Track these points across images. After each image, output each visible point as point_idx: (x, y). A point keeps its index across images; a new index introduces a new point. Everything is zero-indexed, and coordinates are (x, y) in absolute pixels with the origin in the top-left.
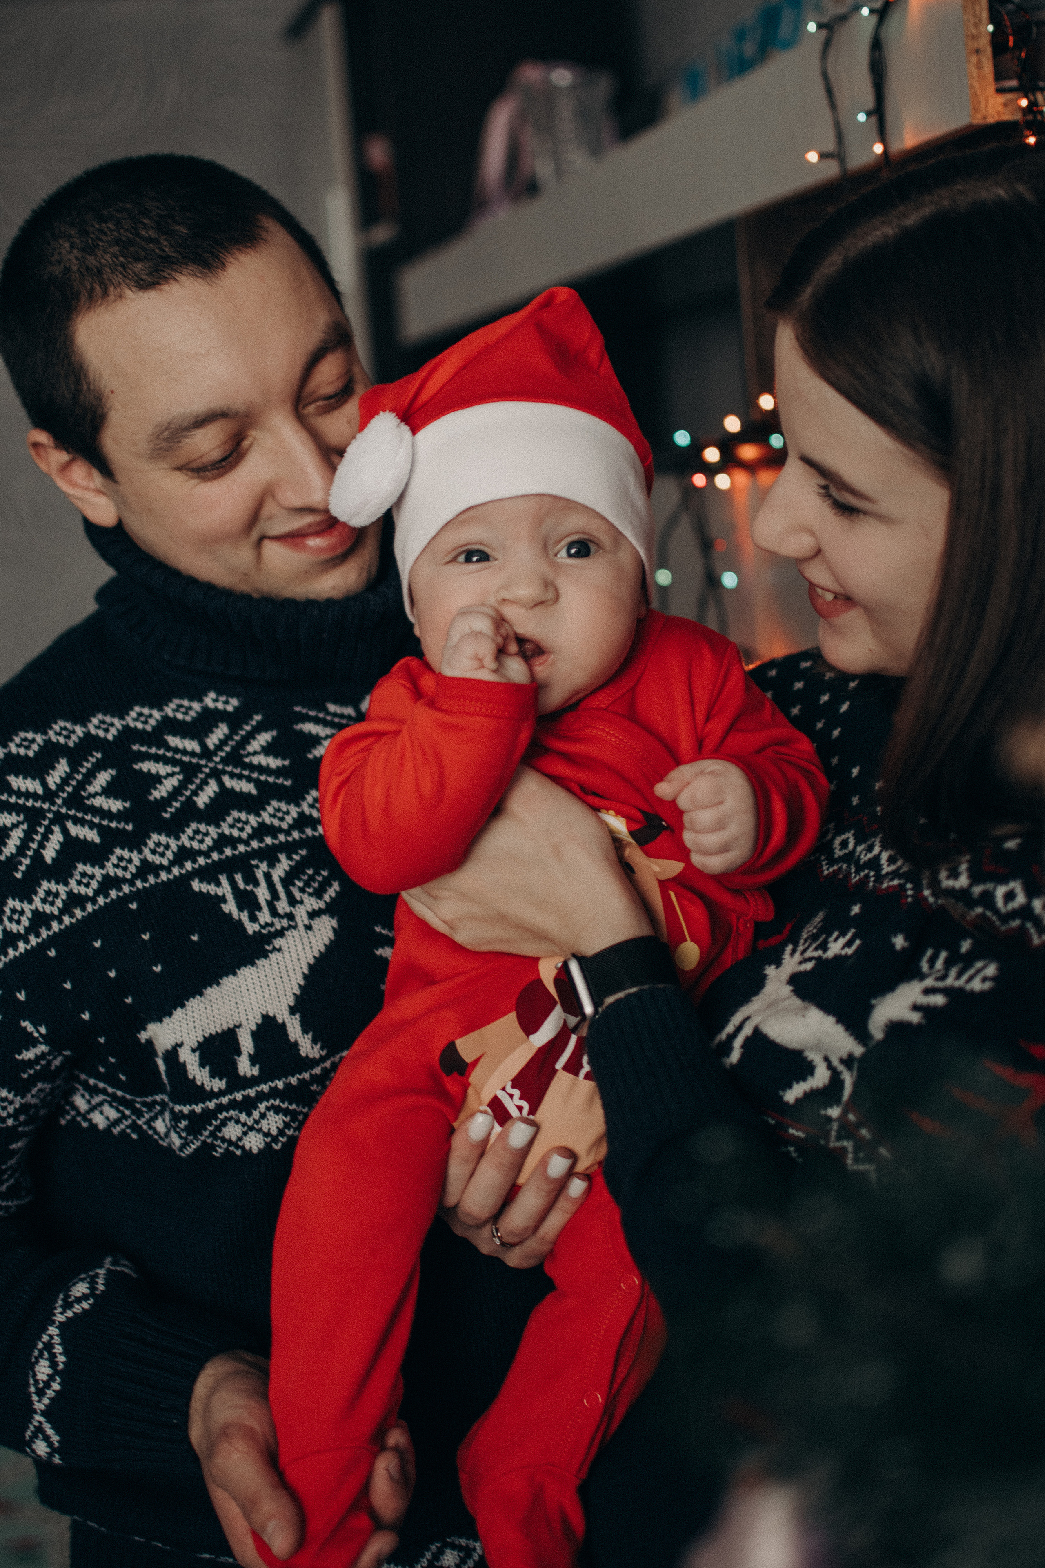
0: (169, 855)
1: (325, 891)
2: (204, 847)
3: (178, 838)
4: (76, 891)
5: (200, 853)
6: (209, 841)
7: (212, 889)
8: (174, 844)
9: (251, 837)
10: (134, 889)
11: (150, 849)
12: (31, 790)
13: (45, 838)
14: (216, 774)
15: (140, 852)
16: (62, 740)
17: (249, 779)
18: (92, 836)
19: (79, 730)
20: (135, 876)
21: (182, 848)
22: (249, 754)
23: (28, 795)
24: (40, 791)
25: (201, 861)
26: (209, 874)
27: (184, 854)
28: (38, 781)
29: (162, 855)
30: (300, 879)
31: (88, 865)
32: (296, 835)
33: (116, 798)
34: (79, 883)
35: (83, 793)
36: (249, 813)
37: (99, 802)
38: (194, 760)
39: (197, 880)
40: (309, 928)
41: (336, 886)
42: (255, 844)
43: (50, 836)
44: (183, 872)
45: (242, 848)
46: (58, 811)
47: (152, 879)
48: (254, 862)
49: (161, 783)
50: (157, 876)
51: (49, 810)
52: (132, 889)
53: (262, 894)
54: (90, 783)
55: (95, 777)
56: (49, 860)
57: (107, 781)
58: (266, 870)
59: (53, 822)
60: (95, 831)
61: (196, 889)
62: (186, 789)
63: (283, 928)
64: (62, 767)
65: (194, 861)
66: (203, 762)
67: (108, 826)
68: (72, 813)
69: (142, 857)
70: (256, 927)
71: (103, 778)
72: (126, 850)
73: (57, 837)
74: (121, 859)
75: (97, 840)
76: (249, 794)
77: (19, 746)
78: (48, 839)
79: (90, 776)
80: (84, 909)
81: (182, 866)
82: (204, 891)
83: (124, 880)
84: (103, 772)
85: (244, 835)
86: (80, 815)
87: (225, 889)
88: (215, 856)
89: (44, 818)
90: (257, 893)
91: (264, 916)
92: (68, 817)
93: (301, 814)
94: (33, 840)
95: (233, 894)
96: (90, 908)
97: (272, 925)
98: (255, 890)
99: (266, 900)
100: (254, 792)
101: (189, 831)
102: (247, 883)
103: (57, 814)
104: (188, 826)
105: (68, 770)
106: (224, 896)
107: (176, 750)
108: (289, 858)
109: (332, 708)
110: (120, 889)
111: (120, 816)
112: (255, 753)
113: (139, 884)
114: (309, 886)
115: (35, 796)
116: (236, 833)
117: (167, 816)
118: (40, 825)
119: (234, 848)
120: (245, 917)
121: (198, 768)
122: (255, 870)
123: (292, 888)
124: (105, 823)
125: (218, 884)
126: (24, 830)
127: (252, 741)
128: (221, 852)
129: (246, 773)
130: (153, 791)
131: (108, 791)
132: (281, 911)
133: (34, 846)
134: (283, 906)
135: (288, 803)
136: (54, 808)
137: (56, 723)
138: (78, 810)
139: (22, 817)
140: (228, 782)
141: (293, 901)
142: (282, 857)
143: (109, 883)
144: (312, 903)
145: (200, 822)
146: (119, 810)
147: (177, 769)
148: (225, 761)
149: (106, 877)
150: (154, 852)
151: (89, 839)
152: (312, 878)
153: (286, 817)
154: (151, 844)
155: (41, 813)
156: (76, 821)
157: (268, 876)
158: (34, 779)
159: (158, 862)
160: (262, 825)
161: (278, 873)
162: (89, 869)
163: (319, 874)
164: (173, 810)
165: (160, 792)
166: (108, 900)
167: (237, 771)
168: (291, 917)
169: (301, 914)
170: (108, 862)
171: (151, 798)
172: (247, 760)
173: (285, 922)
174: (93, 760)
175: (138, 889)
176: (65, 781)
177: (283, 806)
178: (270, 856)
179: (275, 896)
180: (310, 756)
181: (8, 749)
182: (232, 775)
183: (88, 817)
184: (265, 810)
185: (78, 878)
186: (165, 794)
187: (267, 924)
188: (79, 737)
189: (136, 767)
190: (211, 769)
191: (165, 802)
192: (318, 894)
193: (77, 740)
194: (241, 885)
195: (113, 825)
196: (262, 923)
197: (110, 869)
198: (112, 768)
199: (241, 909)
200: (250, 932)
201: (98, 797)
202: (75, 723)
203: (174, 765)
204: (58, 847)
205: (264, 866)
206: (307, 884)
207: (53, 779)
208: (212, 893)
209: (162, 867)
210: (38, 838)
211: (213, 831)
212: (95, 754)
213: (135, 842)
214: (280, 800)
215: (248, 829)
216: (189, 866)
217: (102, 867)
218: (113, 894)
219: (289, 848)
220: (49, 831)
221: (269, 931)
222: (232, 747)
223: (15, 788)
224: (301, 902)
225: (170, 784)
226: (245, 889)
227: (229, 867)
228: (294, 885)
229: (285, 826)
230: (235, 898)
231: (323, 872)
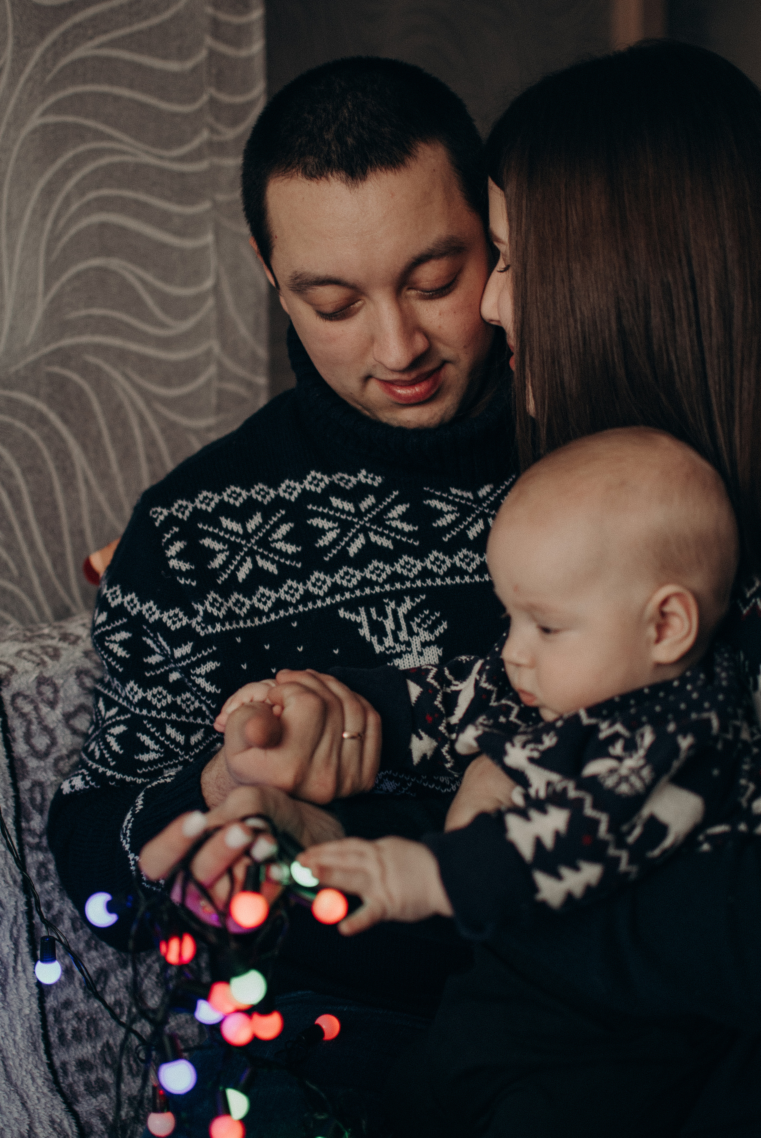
0: (325, 588)
1: (436, 628)
2: (350, 585)
3: (332, 576)
4: (256, 606)
5: (347, 589)
6: (354, 582)
7: (353, 617)
8: (329, 581)
9: (385, 582)
10: (297, 612)
11: (312, 583)
12: (235, 530)
13: (240, 564)
14: (364, 530)
15: (305, 584)
16: (260, 498)
17: (388, 537)
18: (273, 569)
19: (272, 493)
20: (298, 602)
21: (335, 584)
22: (389, 519)
23: (232, 533)
24: (241, 532)
25: (348, 595)
26: (352, 606)
27: (336, 589)
28: (240, 525)
29: (320, 588)
30: (418, 617)
31: (267, 589)
32: (419, 583)
33: (292, 544)
34: (259, 600)
35: (270, 539)
36: (385, 563)
37: (279, 545)
38: (349, 518)
39: (342, 610)
40: (421, 654)
41: (445, 625)
42: (387, 587)
43: (244, 564)
44: (334, 602)
45: (377, 589)
46: (251, 547)
47: (310, 605)
48: (386, 601)
49: (325, 535)
50: (315, 603)
51: (246, 546)
53: (389, 625)
54: (275, 532)
55: (279, 528)
56: (240, 580)
57: (287, 532)
58: (394, 607)
59: (247, 554)
60: (275, 566)
61: (342, 616)
62: (342, 541)
63: (401, 651)
64: (258, 519)
65: (343, 595)
66: (355, 520)
67: (284, 563)
68: (261, 550)
69: (305, 588)
70: (382, 649)
71: (285, 529)
72: (295, 581)
73: (248, 565)
74: (290, 588)
75: (276, 572)
76: (388, 548)
77: (230, 496)
78: (242, 565)
79: (276, 526)
80: (260, 620)
81: (333, 598)
82: (347, 617)
83: (291, 604)
84: (285, 525)
85: (380, 580)
86: (266, 553)
87: (362, 618)
88: (358, 593)
89: (242, 550)
90: (385, 624)
91: (389, 641)
92: (258, 553)
93: (425, 568)
94: (232, 564)
95: (367, 622)
96: (265, 620)
97: (394, 648)
98: (384, 621)
99: (391, 630)
100: (391, 547)
101: (341, 573)
102: (379, 615)
103: (251, 549)
104: (341, 568)
105: (261, 521)
106: (361, 623)
107: (337, 510)
108: (412, 600)
109: (454, 491)
110: (286, 610)
111: (293, 557)
112: (394, 519)
113: (301, 608)
114: (425, 623)
115: (237, 535)
116: (374, 578)
117: (327, 559)
118: (238, 555)
119: (372, 589)
120: (375, 640)
121: (352, 524)
122: (386, 606)
123: (411, 623)
124: (282, 561)
125: (358, 614)
126: (226, 556)
127: (392, 510)
128: (362, 591)
129: (386, 532)
130: (319, 540)
131: (287, 539)
132: (401, 639)
133: (232, 568)
134: (403, 636)
135: (416, 559)
136: (249, 545)
137: (257, 485)
138: (265, 549)
140: (374, 538)
141: (411, 633)
142: (407, 599)
143: (280, 604)
144: (425, 636)
145: (349, 567)
146: (293, 552)
147: (336, 525)
148: (372, 521)
149: (279, 600)
150: (314, 585)
151: (270, 571)
152: (427, 617)
153: (413, 569)
154: (313, 579)
155: (240, 547)
156: (263, 557)
157: (395, 613)
158: (238, 522)
159: (316, 593)
160: (394, 573)
161: (402, 611)
162: (267, 592)
163: (433, 615)
164: (331, 555)
165: (324, 541)
166: (278, 618)
167: (380, 530)
168: (408, 644)
169: (416, 642)
170: (281, 589)
171: (317, 545)
172: (388, 523)
173: (403, 648)
174: (279, 515)
175: (299, 612)
176: (258, 528)
177: (412, 561)
178: (398, 597)
179: (398, 627)
180: (435, 525)
181: (222, 497)
182: (376, 533)
183: (271, 556)
184: (397, 562)
185: (259, 597)
186: (327, 544)
187: (390, 647)
188: (271, 498)
189: (309, 522)
190: (361, 525)
191: (327, 549)
192: (431, 629)
193: (270, 500)
194: (374, 616)
195: (288, 563)
196: (387, 646)
197: (282, 595)
198: (292, 522)
199: (372, 634)
200: (378, 652)
201: (279, 542)
202: (270, 486)
203: (334, 522)
204: (248, 572)
205: (393, 605)
206: (423, 621)
207: (251, 526)
208: (353, 620)
209: (318, 597)
210: (236, 563)
211: (358, 575)
212: (281, 511)
213: (302, 577)
214: (409, 556)
215: (384, 576)
216: (338, 598)
217: (277, 592)
218: (282, 613)
219: (413, 593)
220: (243, 560)
221: (391, 653)
222: (377, 512)
223: (224, 527)
224: (418, 634)
225: (331, 536)
226: (377, 619)
227: (367, 602)
228: (413, 621)
229: (411, 575)
230: (369, 625)
231: (436, 614)
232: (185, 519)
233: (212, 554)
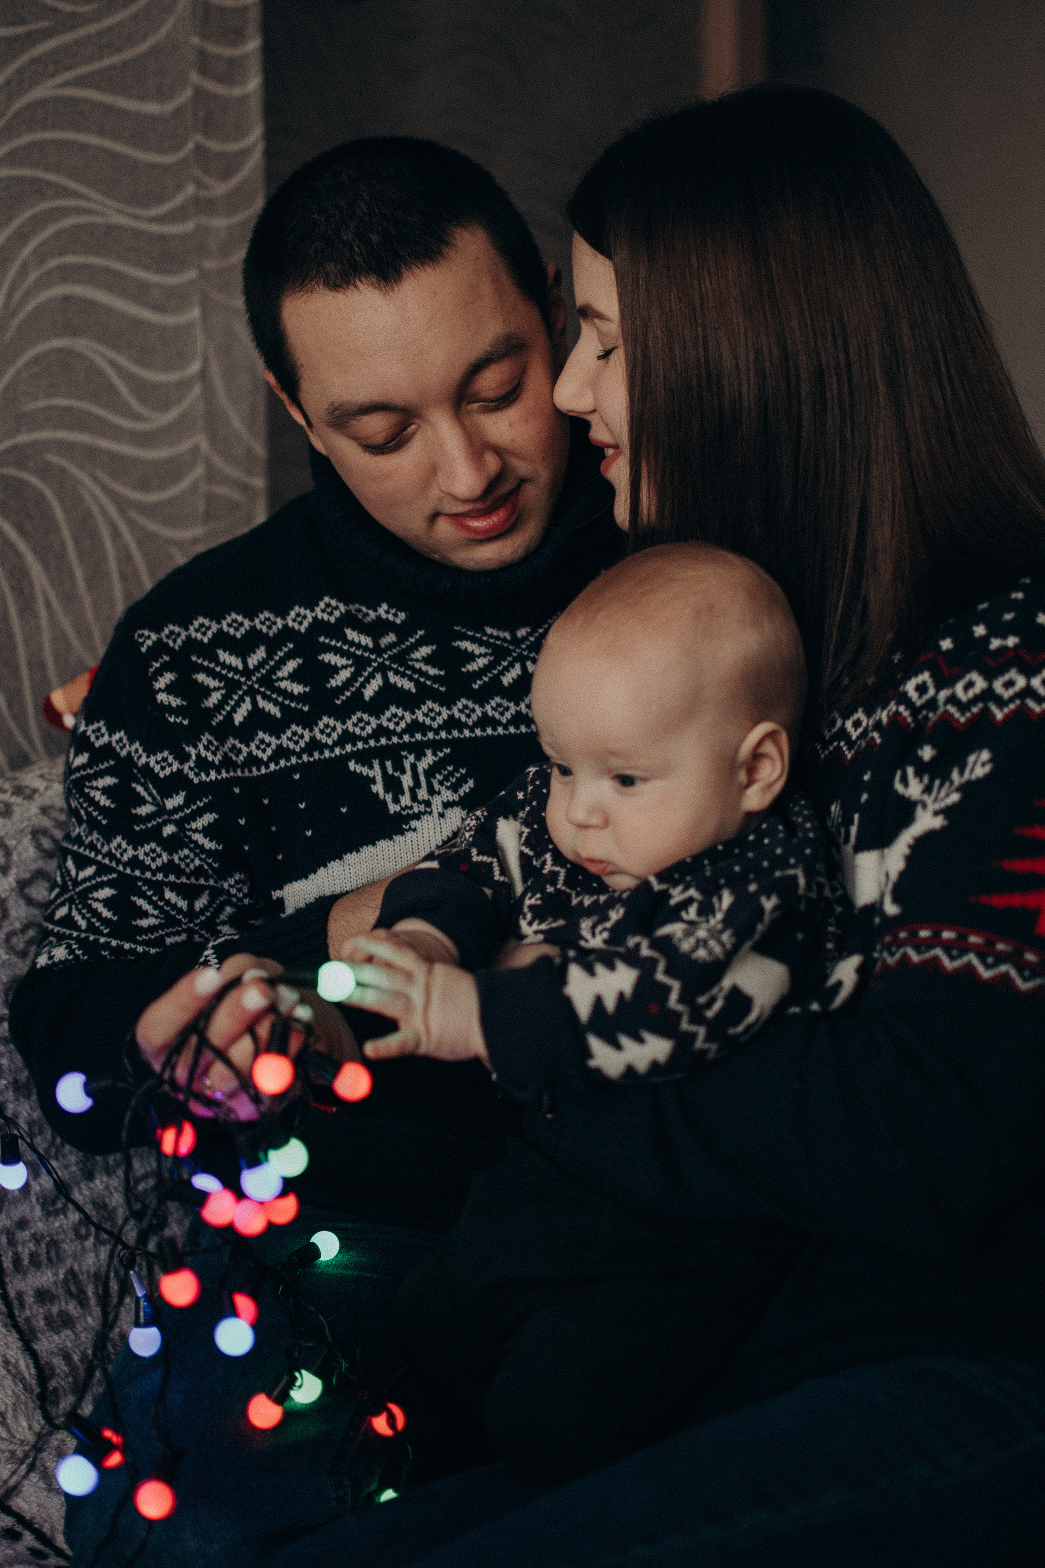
0: (335, 736)
1: (461, 786)
2: (364, 734)
3: (344, 723)
4: (254, 753)
5: (360, 738)
6: (369, 730)
7: (365, 771)
8: (339, 728)
9: (404, 731)
10: (300, 762)
11: (320, 729)
12: (234, 665)
13: (238, 704)
14: (383, 669)
15: (311, 730)
16: (264, 629)
17: (411, 679)
18: (275, 711)
19: (280, 622)
20: (303, 751)
21: (346, 732)
22: (412, 660)
23: (230, 668)
24: (241, 667)
25: (360, 745)
26: (364, 758)
27: (347, 737)
28: (240, 659)
29: (329, 735)
30: (440, 774)
31: (267, 734)
32: (443, 735)
33: (299, 683)
34: (258, 748)
35: (274, 677)
36: (405, 710)
37: (284, 685)
38: (366, 655)
39: (353, 762)
40: (442, 815)
41: (471, 783)
42: (406, 738)
43: (242, 704)
44: (344, 752)
45: (395, 740)
46: (252, 685)
47: (316, 755)
48: (404, 753)
49: (338, 673)
50: (321, 753)
51: (245, 683)
52: (299, 761)
53: (407, 781)
54: (280, 669)
55: (285, 664)
56: (237, 723)
57: (294, 668)
58: (413, 761)
59: (246, 693)
60: (278, 708)
61: (352, 769)
62: (356, 681)
63: (420, 812)
64: (261, 653)
65: (354, 745)
66: (373, 657)
67: (289, 705)
68: (262, 690)
69: (312, 735)
70: (397, 808)
71: (291, 665)
72: (300, 727)
73: (247, 706)
74: (295, 734)
75: (279, 715)
76: (409, 691)
77: (230, 625)
78: (239, 706)
79: (282, 662)
80: (259, 770)
81: (343, 748)
82: (358, 771)
83: (294, 752)
84: (291, 661)
85: (399, 729)
86: (268, 693)
87: (376, 772)
88: (372, 743)
89: (240, 689)
90: (402, 780)
91: (405, 800)
92: (259, 692)
93: (451, 717)
94: (228, 704)
95: (382, 777)
96: (263, 771)
97: (411, 808)
98: (401, 776)
99: (409, 787)
100: (413, 690)
101: (354, 719)
102: (395, 770)
103: (251, 687)
104: (354, 714)
105: (265, 656)
106: (374, 777)
107: (352, 643)
108: (435, 754)
109: (489, 630)
110: (288, 760)
111: (300, 698)
112: (417, 660)
113: (305, 758)
114: (448, 781)
115: (236, 670)
116: (392, 726)
117: (338, 702)
118: (236, 693)
119: (389, 739)
120: (389, 798)
121: (368, 662)
122: (404, 760)
123: (432, 780)
124: (287, 702)
125: (371, 767)
126: (222, 695)
127: (416, 650)
128: (378, 741)
129: (409, 672)
130: (331, 680)
131: (294, 677)
132: (420, 797)
133: (228, 708)
134: (422, 794)
135: (441, 705)
136: (249, 683)
137: (262, 613)
138: (268, 688)
139: (222, 684)
140: (393, 678)
141: (431, 791)
142: (429, 753)
143: (281, 752)
144: (448, 795)
145: (364, 712)
146: (299, 693)
147: (350, 662)
148: (392, 659)
149: (280, 747)
150: (322, 732)
151: (273, 713)
152: (451, 774)
153: (437, 717)
154: (321, 725)
155: (238, 684)
156: (265, 697)
157: (414, 767)
158: (237, 656)
159: (324, 741)
160: (415, 722)
161: (422, 766)
162: (267, 739)
163: (458, 772)
164: (344, 698)
165: (336, 681)
166: (277, 768)
167: (402, 669)
168: (428, 804)
169: (437, 803)
170: (284, 734)
171: (329, 686)
172: (410, 663)
173: (422, 808)
174: (286, 649)
175: (303, 762)
176: (261, 664)
177: (437, 708)
178: (419, 750)
179: (417, 784)
180: (463, 670)
182: (397, 672)
183: (274, 696)
184: (419, 708)
185: (258, 743)
186: (340, 684)
187: (407, 807)
188: (278, 628)
189: (320, 658)
190: (379, 663)
191: (339, 690)
192: (455, 788)
193: (276, 631)
194: (390, 771)
195: (293, 705)
196: (403, 805)
197: (284, 741)
198: (300, 658)
199: (387, 791)
200: (392, 812)
201: (285, 681)
202: (277, 616)
203: (348, 659)
204: (245, 714)
205: (412, 758)
206: (446, 778)
207: (253, 661)
208: (365, 774)
209: (326, 746)
210: (232, 703)
211: (374, 722)
212: (288, 644)
213: (309, 722)
214: (434, 702)
215: (403, 725)
216: (349, 748)
217: (278, 738)
218: (282, 763)
219: (436, 746)
220: (241, 700)
221: (408, 813)
222: (399, 651)
223: (222, 661)
224: (439, 793)
225: (345, 675)
226: (393, 774)
227: (382, 754)
228: (435, 777)
229: (435, 725)
230: (383, 781)
231: (461, 770)
232: (177, 648)
233: (207, 691)
